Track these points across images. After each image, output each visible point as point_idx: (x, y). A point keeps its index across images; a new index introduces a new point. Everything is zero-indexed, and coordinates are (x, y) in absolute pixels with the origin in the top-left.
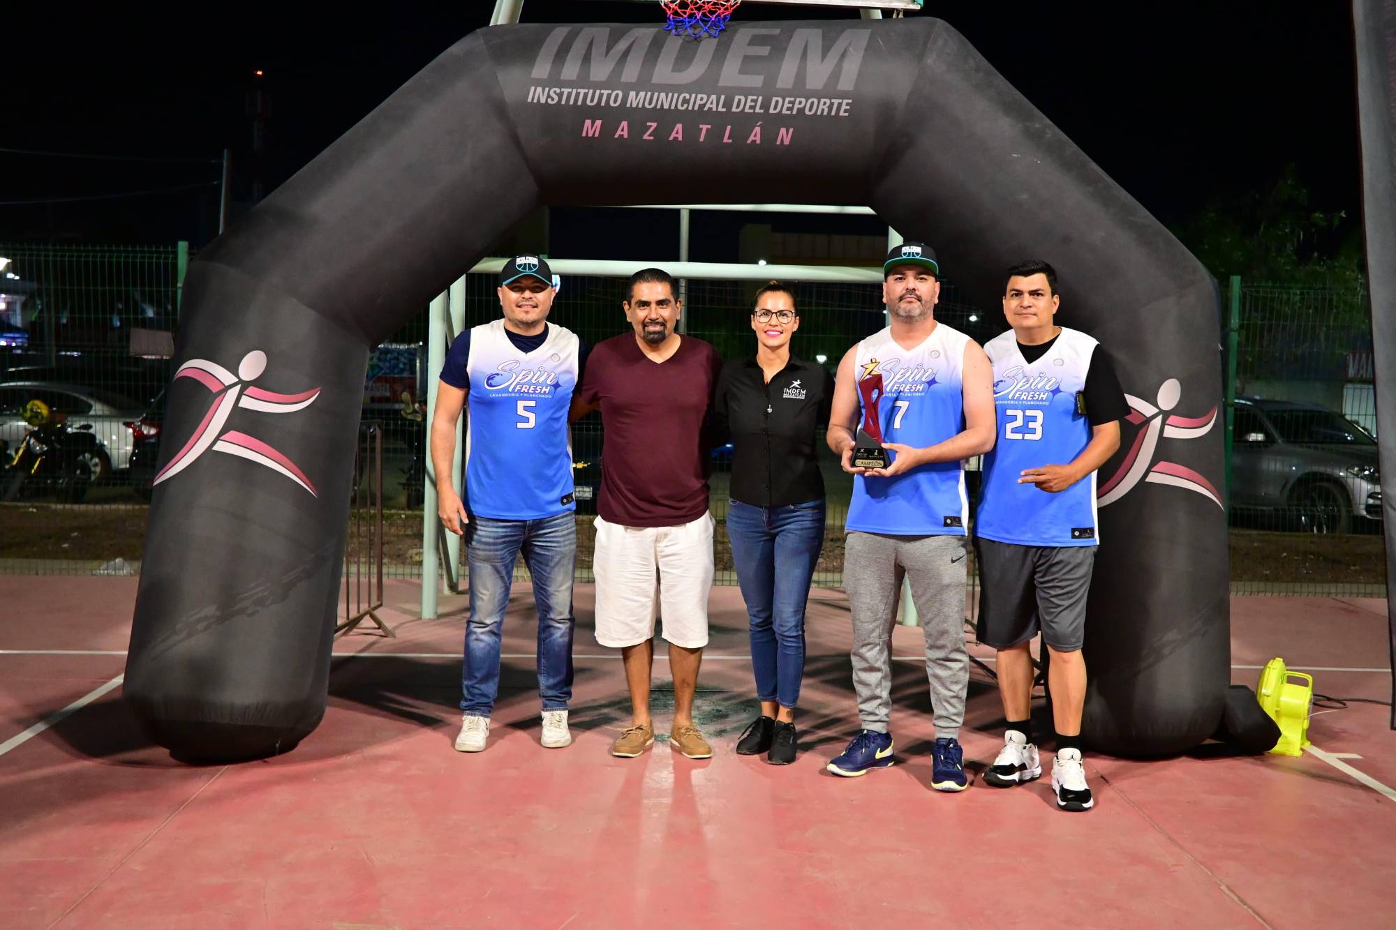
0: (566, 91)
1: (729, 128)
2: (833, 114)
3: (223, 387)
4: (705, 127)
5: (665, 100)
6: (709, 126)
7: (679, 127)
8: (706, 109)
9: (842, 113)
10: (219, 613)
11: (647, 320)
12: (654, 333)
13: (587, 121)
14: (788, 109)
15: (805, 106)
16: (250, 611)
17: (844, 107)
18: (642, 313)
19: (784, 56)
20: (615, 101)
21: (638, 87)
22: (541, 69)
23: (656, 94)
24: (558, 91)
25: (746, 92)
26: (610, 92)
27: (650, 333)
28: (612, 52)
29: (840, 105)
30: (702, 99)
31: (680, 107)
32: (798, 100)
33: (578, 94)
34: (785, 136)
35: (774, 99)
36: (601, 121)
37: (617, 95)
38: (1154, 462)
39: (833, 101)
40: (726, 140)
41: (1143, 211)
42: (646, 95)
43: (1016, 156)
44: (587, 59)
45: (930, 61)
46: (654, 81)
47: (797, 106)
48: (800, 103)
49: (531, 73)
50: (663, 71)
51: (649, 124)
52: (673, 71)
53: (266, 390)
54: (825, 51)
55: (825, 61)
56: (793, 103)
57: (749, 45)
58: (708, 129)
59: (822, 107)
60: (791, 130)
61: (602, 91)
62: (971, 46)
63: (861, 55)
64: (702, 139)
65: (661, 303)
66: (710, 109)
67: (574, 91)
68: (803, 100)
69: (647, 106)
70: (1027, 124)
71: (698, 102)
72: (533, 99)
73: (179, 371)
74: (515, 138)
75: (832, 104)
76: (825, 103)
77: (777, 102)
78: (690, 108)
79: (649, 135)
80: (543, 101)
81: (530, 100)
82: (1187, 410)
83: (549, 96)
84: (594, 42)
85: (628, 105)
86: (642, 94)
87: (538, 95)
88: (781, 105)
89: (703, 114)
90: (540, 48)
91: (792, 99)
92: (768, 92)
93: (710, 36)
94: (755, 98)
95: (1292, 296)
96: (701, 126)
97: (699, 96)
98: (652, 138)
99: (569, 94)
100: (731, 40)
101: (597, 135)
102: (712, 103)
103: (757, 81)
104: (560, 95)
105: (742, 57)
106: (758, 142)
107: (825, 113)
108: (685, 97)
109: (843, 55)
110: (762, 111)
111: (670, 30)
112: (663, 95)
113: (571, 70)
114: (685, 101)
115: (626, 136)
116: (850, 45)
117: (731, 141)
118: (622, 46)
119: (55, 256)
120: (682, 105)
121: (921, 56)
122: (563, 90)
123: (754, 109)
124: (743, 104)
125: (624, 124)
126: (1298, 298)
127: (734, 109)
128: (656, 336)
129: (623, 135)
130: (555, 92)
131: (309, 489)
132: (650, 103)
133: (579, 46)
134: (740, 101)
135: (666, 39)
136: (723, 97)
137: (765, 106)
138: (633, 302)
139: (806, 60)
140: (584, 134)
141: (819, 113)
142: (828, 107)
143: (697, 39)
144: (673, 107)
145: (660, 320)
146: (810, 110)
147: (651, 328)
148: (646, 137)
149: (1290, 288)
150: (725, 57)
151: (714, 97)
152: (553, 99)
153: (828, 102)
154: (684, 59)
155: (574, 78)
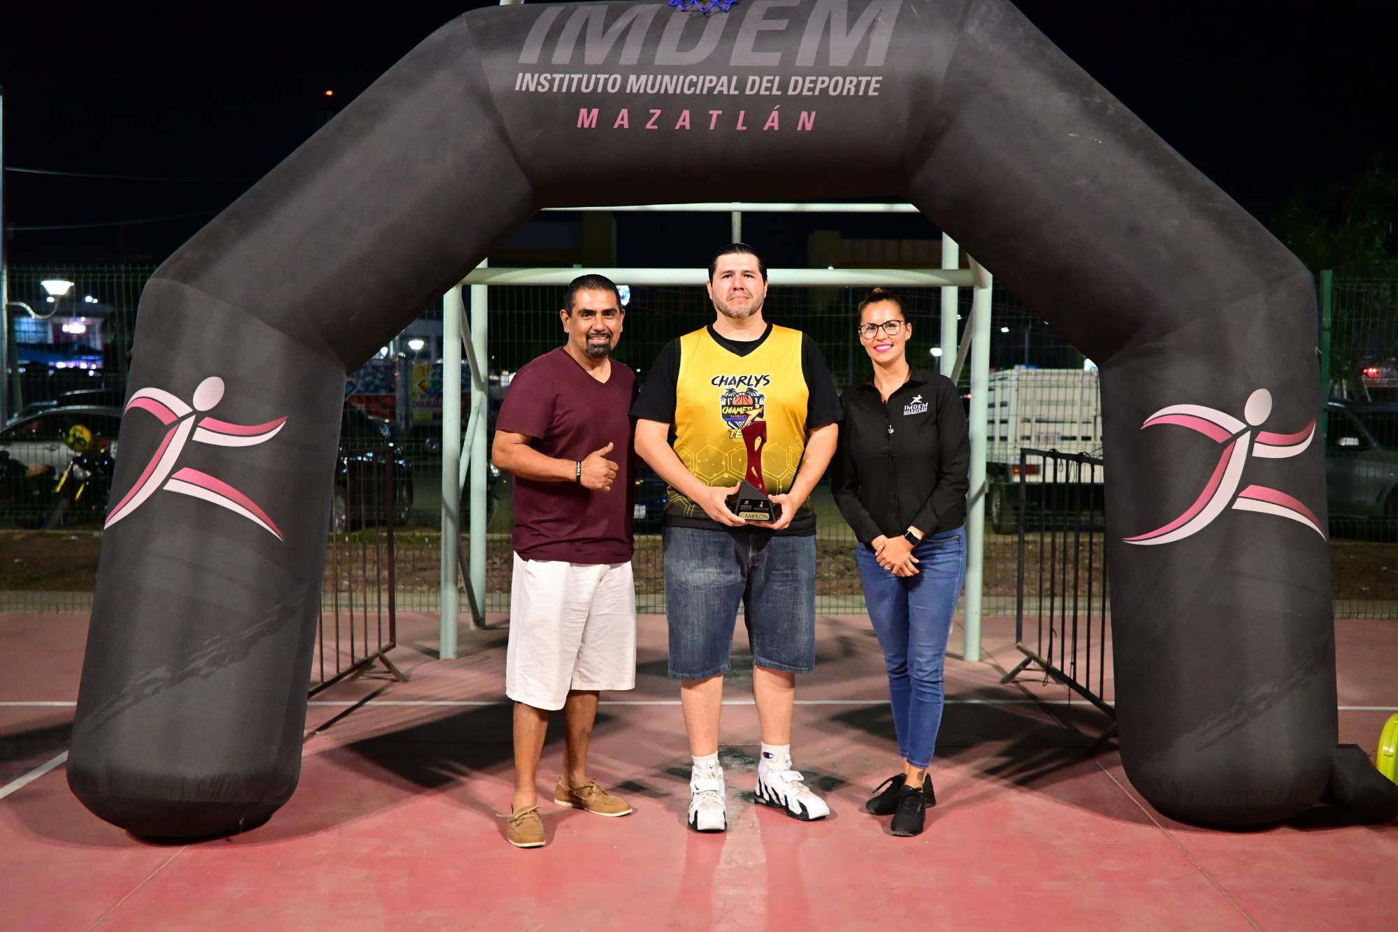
0: (558, 77)
1: (742, 113)
2: (861, 93)
3: (176, 419)
4: (715, 113)
5: (669, 84)
6: (720, 112)
7: (686, 113)
8: (716, 92)
9: (871, 93)
10: (169, 675)
11: (592, 331)
12: (599, 346)
13: (582, 110)
14: (810, 89)
15: (828, 87)
16: (204, 671)
17: (873, 85)
18: (584, 324)
19: (804, 29)
20: (613, 87)
21: (639, 70)
22: (530, 53)
23: (659, 77)
24: (549, 77)
25: (761, 72)
26: (607, 76)
27: (595, 346)
28: (610, 31)
29: (868, 83)
30: (711, 81)
31: (686, 91)
32: (820, 79)
33: (571, 80)
34: (806, 121)
35: (793, 79)
36: (597, 110)
37: (615, 80)
38: (1242, 487)
39: (860, 78)
40: (739, 127)
41: (1223, 196)
42: (648, 77)
43: (1073, 135)
44: (581, 40)
45: (972, 29)
46: (657, 63)
47: (819, 86)
48: (823, 82)
49: (519, 57)
50: (667, 52)
51: (651, 111)
52: (677, 51)
53: (224, 421)
54: (852, 21)
55: (849, 35)
56: (814, 82)
57: (763, 19)
58: (718, 115)
59: (848, 86)
60: (813, 114)
61: (598, 76)
62: (1019, 12)
63: (893, 25)
64: (712, 127)
65: (606, 313)
66: (721, 92)
67: (567, 76)
68: (827, 79)
69: (649, 90)
70: (1086, 99)
71: (707, 85)
72: (521, 86)
73: (130, 401)
74: (502, 133)
75: (859, 83)
76: (851, 82)
77: (797, 82)
78: (698, 92)
79: (653, 124)
80: (532, 89)
81: (517, 88)
82: (1279, 424)
83: (539, 83)
84: (590, 22)
85: (628, 91)
86: (643, 78)
87: (527, 82)
88: (800, 86)
89: (712, 98)
90: (529, 29)
91: (814, 78)
92: (786, 70)
93: (722, 10)
94: (771, 78)
95: (1381, 290)
96: (711, 112)
97: (708, 78)
98: (656, 127)
99: (562, 80)
100: (744, 13)
101: (593, 126)
102: (722, 86)
103: (772, 58)
104: (551, 82)
105: (756, 31)
106: (776, 128)
107: (852, 93)
108: (692, 79)
109: (872, 27)
110: (779, 93)
111: (675, 6)
112: (667, 78)
113: (563, 54)
114: (692, 84)
115: (626, 126)
116: (878, 15)
117: (745, 128)
118: (620, 24)
119: (127, 277)
120: (689, 89)
121: (960, 26)
122: (554, 76)
123: (771, 91)
124: (759, 85)
125: (624, 112)
126: (1388, 293)
127: (748, 92)
128: (601, 349)
129: (623, 125)
130: (545, 78)
131: (277, 536)
132: (652, 88)
133: (572, 28)
134: (754, 82)
135: (670, 15)
136: (735, 78)
137: (784, 86)
138: (575, 311)
139: (829, 34)
140: (579, 125)
141: (845, 93)
142: (855, 86)
143: (706, 14)
144: (678, 91)
145: (607, 331)
146: (835, 90)
147: (595, 341)
148: (649, 126)
149: (1379, 282)
150: (736, 32)
151: (724, 79)
152: (543, 87)
153: (855, 80)
154: (691, 36)
155: (567, 62)
